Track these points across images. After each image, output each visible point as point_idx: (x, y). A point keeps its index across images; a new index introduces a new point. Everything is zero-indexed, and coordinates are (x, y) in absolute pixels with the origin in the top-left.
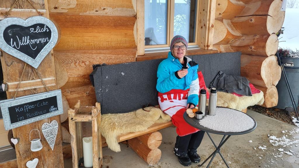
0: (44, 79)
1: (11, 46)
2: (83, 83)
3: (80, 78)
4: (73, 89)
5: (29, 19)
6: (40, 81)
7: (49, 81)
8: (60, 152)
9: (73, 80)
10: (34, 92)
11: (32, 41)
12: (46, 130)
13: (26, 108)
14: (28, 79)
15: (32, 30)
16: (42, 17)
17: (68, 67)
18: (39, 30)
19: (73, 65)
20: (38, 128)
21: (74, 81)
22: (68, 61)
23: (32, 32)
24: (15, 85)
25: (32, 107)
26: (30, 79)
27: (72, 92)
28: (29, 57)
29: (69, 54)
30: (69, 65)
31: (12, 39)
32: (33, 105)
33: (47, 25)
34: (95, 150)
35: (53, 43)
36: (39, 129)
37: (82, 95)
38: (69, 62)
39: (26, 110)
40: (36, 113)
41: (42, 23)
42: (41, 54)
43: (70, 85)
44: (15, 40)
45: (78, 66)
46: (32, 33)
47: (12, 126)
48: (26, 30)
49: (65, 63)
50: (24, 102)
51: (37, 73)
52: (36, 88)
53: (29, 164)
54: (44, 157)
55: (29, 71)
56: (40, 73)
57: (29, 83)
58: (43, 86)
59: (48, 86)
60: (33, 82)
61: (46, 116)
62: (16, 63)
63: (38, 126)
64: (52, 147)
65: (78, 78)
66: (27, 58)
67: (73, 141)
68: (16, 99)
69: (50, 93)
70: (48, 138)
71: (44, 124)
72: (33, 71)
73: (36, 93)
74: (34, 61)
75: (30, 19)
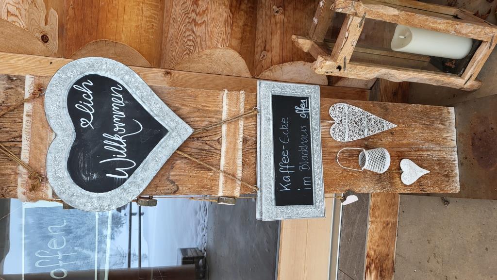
0: (224, 116)
1: (125, 180)
2: (250, 17)
3: (235, 20)
4: (259, 42)
5: (52, 125)
6: (228, 127)
7: (229, 105)
8: (404, 109)
9: (236, 38)
10: (251, 146)
11: (118, 128)
12: (347, 132)
13: (285, 169)
14: (218, 152)
15: (87, 123)
16: (48, 91)
17: (203, 43)
18: (89, 105)
19: (199, 31)
20: (336, 147)
21: (240, 36)
22: (188, 40)
23: (91, 124)
24: (225, 182)
25: (285, 155)
26: (218, 147)
27: (265, 47)
28: (159, 143)
29: (171, 32)
30: (198, 40)
31: (108, 175)
32: (283, 152)
33: (74, 81)
34: (441, 26)
35: (127, 77)
36: (341, 147)
37: (278, 25)
38: (191, 38)
39: (290, 169)
40: (303, 149)
41: (66, 93)
42: (155, 112)
43: (248, 47)
44: (111, 168)
45: (205, 18)
46: (96, 124)
47: (317, 204)
48: (84, 137)
49: (192, 48)
50: (270, 170)
51: (206, 130)
52: (243, 140)
53: (408, 179)
54: (403, 145)
55: (197, 146)
56: (206, 122)
57: (227, 152)
58: (241, 123)
59: (242, 111)
60: (227, 143)
61: (316, 128)
62: (172, 173)
63: (332, 147)
64: (388, 126)
65: (235, 24)
66: (163, 148)
67: (392, 75)
68: (259, 187)
69: (262, 108)
70: (366, 130)
71: (332, 135)
72: (198, 139)
73: (254, 139)
74: (173, 134)
75: (52, 122)
